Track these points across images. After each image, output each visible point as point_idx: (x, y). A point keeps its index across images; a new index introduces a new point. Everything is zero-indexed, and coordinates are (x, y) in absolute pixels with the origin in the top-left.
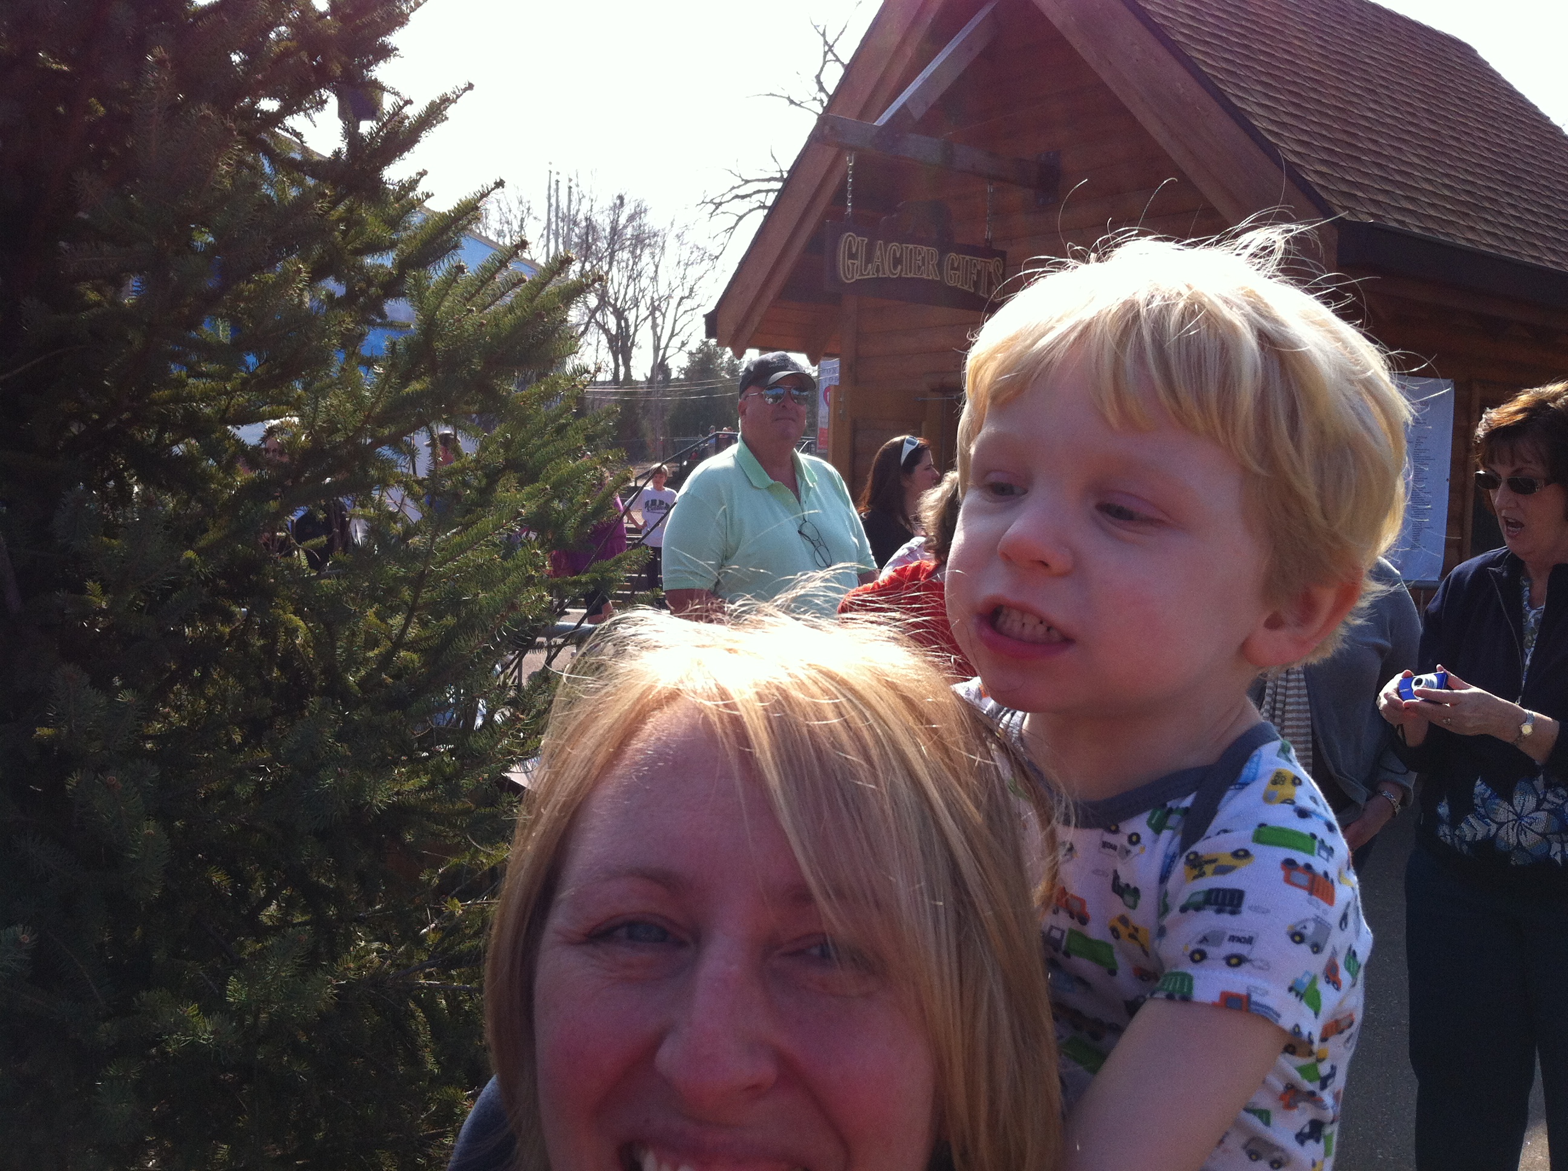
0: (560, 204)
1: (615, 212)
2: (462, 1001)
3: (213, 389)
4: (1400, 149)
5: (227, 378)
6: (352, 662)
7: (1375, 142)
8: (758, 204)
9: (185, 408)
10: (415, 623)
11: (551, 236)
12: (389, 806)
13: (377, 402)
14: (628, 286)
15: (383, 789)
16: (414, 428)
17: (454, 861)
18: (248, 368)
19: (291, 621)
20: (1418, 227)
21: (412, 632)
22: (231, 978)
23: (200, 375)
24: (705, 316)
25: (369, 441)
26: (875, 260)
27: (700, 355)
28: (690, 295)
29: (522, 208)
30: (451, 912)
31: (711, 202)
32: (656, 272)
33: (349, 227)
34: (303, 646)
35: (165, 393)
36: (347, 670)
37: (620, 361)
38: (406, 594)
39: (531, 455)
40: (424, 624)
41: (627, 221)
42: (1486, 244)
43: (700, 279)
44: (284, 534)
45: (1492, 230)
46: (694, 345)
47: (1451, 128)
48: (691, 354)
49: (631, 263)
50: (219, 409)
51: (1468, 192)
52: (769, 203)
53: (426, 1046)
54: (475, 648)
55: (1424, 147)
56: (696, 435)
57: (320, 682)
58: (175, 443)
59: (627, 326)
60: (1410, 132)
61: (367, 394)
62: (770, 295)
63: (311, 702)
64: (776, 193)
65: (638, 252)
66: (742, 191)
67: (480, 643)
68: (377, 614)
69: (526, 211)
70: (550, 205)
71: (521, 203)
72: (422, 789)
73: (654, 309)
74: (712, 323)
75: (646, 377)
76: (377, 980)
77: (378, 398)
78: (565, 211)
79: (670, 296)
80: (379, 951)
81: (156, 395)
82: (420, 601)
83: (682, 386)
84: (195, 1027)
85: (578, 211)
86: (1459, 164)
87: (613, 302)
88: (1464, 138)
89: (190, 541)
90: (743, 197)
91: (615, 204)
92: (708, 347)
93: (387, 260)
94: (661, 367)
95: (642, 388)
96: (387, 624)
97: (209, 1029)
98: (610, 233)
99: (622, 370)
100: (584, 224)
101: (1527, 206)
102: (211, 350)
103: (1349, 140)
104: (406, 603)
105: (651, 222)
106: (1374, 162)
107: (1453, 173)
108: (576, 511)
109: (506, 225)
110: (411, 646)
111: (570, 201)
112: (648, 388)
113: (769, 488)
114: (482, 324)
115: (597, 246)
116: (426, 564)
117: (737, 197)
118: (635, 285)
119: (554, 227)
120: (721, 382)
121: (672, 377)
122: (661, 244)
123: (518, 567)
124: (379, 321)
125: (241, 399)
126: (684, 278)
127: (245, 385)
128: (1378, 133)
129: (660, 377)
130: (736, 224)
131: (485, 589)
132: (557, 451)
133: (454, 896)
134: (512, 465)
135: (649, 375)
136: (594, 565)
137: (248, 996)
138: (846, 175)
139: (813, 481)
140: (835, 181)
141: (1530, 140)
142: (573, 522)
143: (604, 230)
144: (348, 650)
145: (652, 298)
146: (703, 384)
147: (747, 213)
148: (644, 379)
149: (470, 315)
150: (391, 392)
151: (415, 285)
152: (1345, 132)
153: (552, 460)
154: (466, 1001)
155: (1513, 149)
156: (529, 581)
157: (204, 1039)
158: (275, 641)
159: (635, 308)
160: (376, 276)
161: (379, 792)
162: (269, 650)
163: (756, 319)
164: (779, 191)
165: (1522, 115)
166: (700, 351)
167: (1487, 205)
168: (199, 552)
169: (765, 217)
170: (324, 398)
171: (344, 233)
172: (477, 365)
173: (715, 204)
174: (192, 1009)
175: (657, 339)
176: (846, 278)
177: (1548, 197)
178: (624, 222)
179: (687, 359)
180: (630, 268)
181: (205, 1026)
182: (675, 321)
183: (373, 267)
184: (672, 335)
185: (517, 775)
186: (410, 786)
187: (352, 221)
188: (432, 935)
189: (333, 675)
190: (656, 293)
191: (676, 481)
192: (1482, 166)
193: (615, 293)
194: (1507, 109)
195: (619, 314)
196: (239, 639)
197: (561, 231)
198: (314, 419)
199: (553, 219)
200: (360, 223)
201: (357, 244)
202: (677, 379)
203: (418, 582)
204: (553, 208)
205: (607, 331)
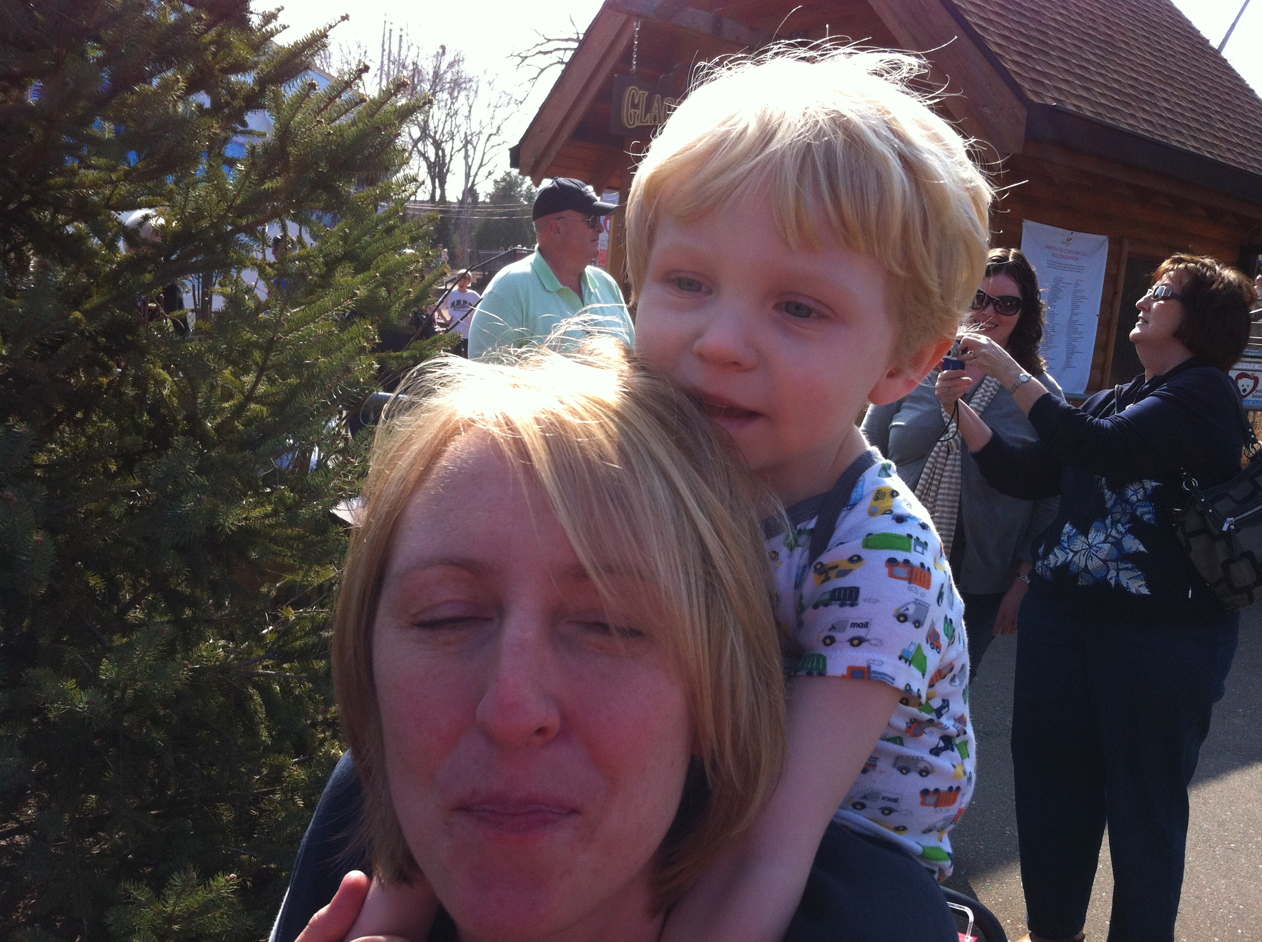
0: (392, 49)
1: (437, 59)
2: (293, 687)
3: (101, 179)
4: (1081, 47)
5: (113, 169)
6: (210, 412)
7: (1062, 40)
8: (558, 60)
9: (77, 194)
10: (264, 381)
11: (384, 76)
12: (240, 528)
13: (238, 194)
14: (446, 121)
15: (234, 514)
16: (269, 219)
17: (289, 577)
18: (129, 163)
19: (160, 374)
20: (1091, 111)
21: (262, 389)
22: (104, 660)
23: (89, 167)
24: (510, 149)
25: (229, 228)
26: (654, 110)
27: (504, 184)
28: (497, 132)
29: (359, 51)
30: (286, 617)
31: (519, 55)
32: (470, 111)
33: (218, 50)
34: (169, 396)
35: (59, 180)
36: (205, 416)
37: (437, 184)
38: (257, 355)
39: (364, 249)
40: (272, 382)
41: (448, 67)
42: (1142, 129)
43: (506, 120)
44: (155, 305)
45: (1149, 118)
46: (498, 175)
47: (1122, 33)
48: (496, 182)
49: (449, 102)
50: (104, 196)
51: (1132, 86)
52: (566, 60)
53: (262, 723)
54: (315, 403)
55: (1099, 48)
56: (498, 249)
57: (183, 425)
58: (68, 223)
59: (444, 155)
60: (1090, 34)
61: (231, 187)
62: (565, 135)
63: (176, 440)
64: (573, 52)
65: (456, 94)
66: (544, 49)
67: (319, 399)
68: (232, 373)
69: (363, 54)
70: (384, 50)
71: (359, 47)
72: (266, 516)
73: (467, 142)
74: (516, 156)
75: (458, 199)
76: (224, 669)
77: (239, 192)
78: (396, 55)
79: (480, 133)
80: (223, 647)
81: (52, 182)
82: (269, 362)
83: (488, 208)
84: (73, 699)
85: (407, 56)
86: (1127, 64)
87: (433, 134)
88: (1132, 42)
89: (76, 305)
90: (545, 53)
91: (438, 52)
92: (510, 177)
93: (248, 79)
94: (470, 192)
95: (454, 208)
96: (241, 381)
97: (85, 699)
98: (433, 76)
99: (438, 192)
100: (411, 67)
101: (1177, 101)
102: (99, 146)
103: (1042, 38)
104: (257, 364)
105: (467, 69)
106: (1059, 57)
107: (1121, 70)
108: (401, 298)
109: (346, 65)
110: (260, 400)
111: (400, 47)
112: (459, 208)
113: (559, 292)
114: (329, 133)
115: (421, 86)
116: (276, 331)
117: (540, 52)
118: (452, 121)
119: (386, 68)
120: (519, 206)
121: (479, 200)
122: (475, 89)
123: (352, 339)
124: (241, 128)
125: (124, 188)
126: (493, 118)
127: (127, 176)
128: (1065, 33)
129: (470, 200)
130: (539, 75)
131: (324, 355)
132: (386, 246)
133: (289, 605)
134: (349, 256)
135: (460, 198)
136: (414, 344)
137: (117, 674)
138: (633, 38)
139: (595, 287)
140: (624, 42)
141: (1184, 48)
142: (397, 307)
143: (428, 74)
144: (207, 401)
145: (466, 133)
146: (504, 207)
147: (548, 67)
148: (456, 201)
149: (319, 125)
150: (250, 187)
151: (273, 98)
152: (1038, 30)
153: (381, 253)
154: (297, 687)
155: (1170, 54)
156: (362, 350)
157: (80, 708)
158: (145, 391)
159: (451, 141)
160: (240, 90)
161: (231, 517)
162: (140, 399)
163: (553, 154)
164: (575, 50)
165: (1179, 27)
166: (504, 180)
167: (1146, 97)
168: (84, 313)
169: (563, 71)
170: (194, 189)
171: (215, 54)
172: (323, 167)
173: (522, 57)
174: (71, 684)
175: (469, 167)
176: (629, 124)
177: (1194, 95)
178: (445, 68)
179: (493, 186)
180: (448, 107)
181: (81, 698)
182: (484, 153)
183: (238, 83)
184: (481, 165)
185: (342, 511)
186: (257, 512)
187: (221, 43)
188: (269, 636)
189: (194, 421)
190: (469, 129)
191: (480, 286)
192: (1144, 66)
193: (435, 127)
194: (1167, 22)
195: (437, 145)
196: (115, 388)
197: (392, 73)
198: (185, 206)
199: (386, 62)
200: (229, 45)
201: (225, 65)
202: (484, 202)
203: (269, 346)
204: (386, 53)
205: (426, 159)
